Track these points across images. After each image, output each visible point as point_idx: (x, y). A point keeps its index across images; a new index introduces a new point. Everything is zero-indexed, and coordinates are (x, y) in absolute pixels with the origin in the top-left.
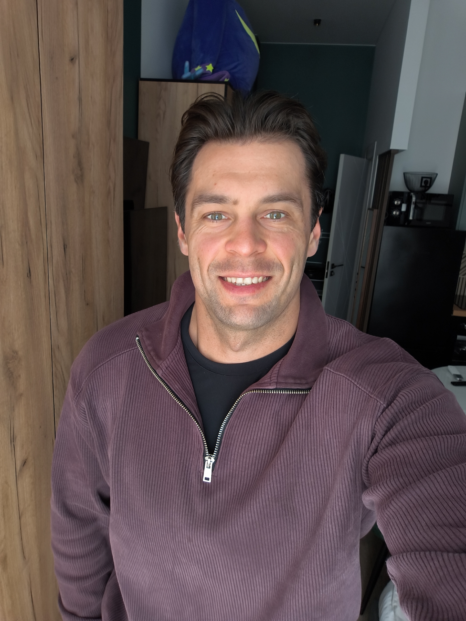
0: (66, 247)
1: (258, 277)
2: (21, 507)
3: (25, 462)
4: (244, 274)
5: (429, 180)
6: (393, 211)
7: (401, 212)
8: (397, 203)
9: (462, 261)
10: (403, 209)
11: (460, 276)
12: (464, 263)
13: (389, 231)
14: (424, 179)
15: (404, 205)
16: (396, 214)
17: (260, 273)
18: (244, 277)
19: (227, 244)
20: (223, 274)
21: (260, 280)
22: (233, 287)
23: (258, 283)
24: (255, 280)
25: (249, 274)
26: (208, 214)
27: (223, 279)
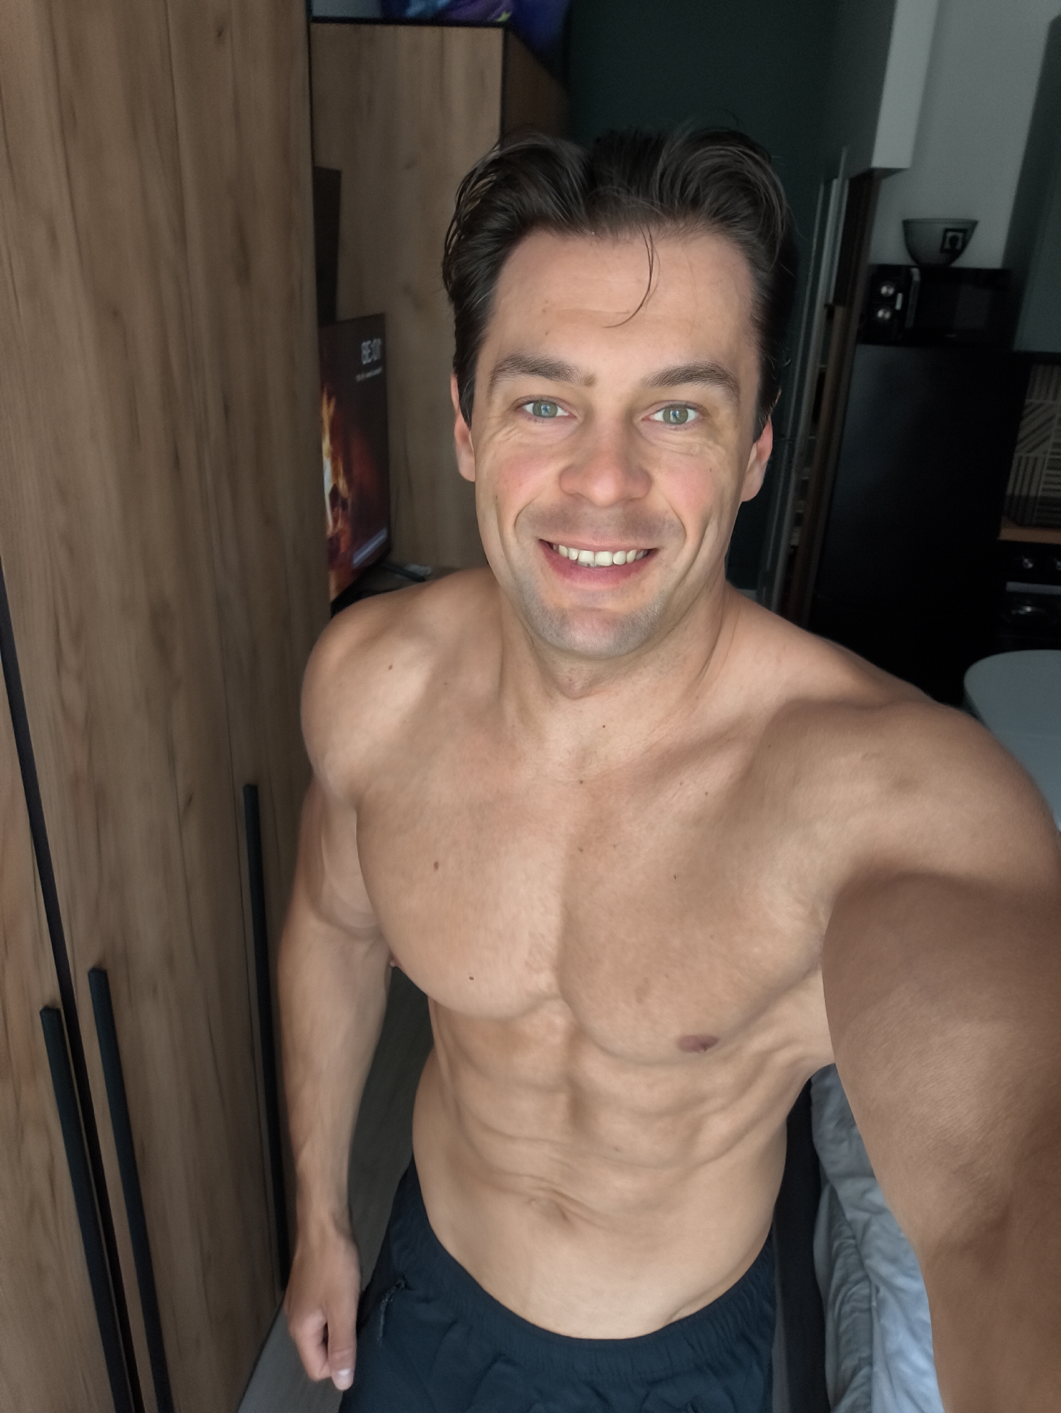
1: (627, 550)
4: (596, 544)
5: (960, 235)
6: (878, 311)
7: (895, 313)
8: (887, 293)
9: (1023, 423)
10: (898, 306)
11: (1020, 453)
12: (1027, 427)
13: (868, 357)
14: (950, 234)
15: (900, 297)
16: (883, 317)
17: (631, 542)
18: (596, 550)
19: (563, 474)
20: (550, 538)
21: (631, 556)
22: (572, 568)
23: (626, 563)
24: (619, 558)
25: (607, 544)
26: (525, 401)
27: (549, 546)
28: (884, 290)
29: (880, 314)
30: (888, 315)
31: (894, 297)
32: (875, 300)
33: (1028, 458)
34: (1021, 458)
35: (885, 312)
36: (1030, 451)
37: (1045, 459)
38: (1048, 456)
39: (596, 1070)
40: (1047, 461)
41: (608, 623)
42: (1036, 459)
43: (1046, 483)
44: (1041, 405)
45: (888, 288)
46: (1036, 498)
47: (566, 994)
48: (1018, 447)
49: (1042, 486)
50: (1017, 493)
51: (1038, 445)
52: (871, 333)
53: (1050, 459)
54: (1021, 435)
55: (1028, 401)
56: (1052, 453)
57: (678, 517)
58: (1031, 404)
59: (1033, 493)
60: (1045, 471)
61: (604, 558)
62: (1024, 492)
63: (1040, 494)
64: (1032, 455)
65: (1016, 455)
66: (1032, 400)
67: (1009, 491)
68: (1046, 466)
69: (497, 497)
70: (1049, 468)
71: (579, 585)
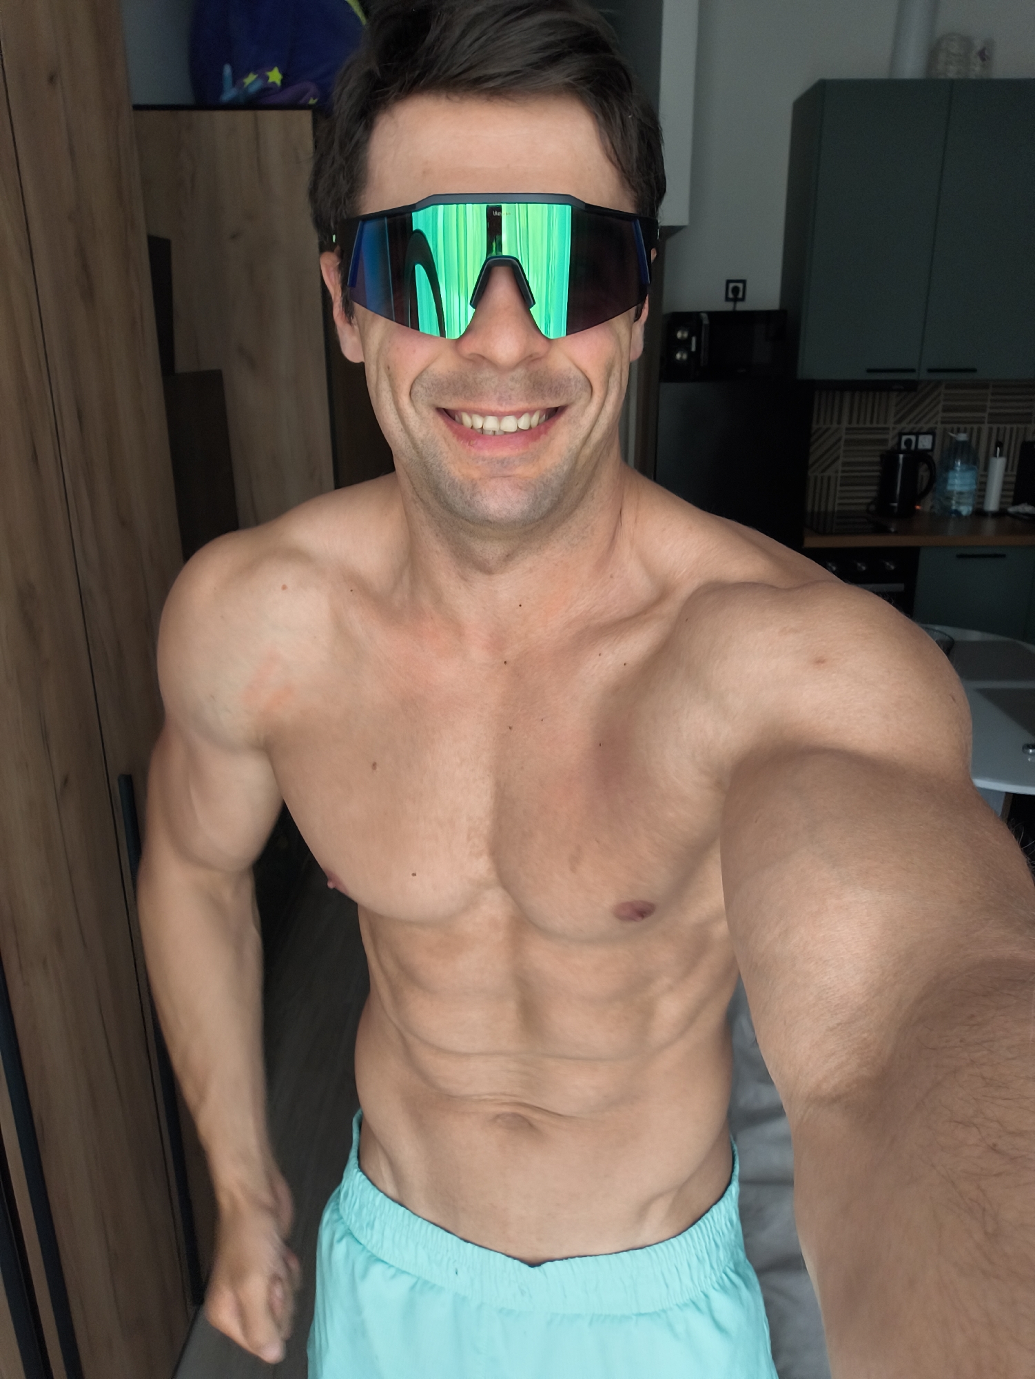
1: (532, 413)
4: (501, 409)
5: (739, 285)
6: (677, 353)
7: (690, 354)
8: (682, 337)
9: (812, 448)
10: (693, 349)
11: (814, 474)
12: (816, 452)
13: (671, 392)
14: (731, 285)
15: (694, 340)
16: (681, 358)
17: (535, 403)
18: (500, 416)
20: (449, 405)
21: (535, 419)
22: (478, 436)
23: (530, 428)
24: (524, 423)
25: (509, 408)
27: (449, 414)
28: (679, 335)
29: (678, 356)
30: (685, 357)
31: (688, 341)
32: (672, 344)
33: (822, 478)
34: (816, 478)
35: (682, 355)
36: (824, 471)
37: (837, 478)
38: (840, 474)
39: (542, 956)
40: (839, 479)
41: (521, 488)
42: (829, 478)
43: (841, 498)
44: (828, 429)
45: (683, 333)
46: (833, 512)
47: (505, 880)
48: (811, 469)
49: (838, 501)
50: (816, 509)
51: (829, 466)
52: (671, 373)
53: (842, 477)
54: (812, 459)
55: (815, 426)
56: (843, 471)
57: (582, 372)
59: (830, 508)
60: (839, 488)
61: (510, 424)
62: (823, 509)
63: (836, 509)
64: (826, 474)
65: (811, 474)
66: (819, 427)
67: (809, 508)
68: (839, 483)
70: (841, 485)
71: (486, 453)
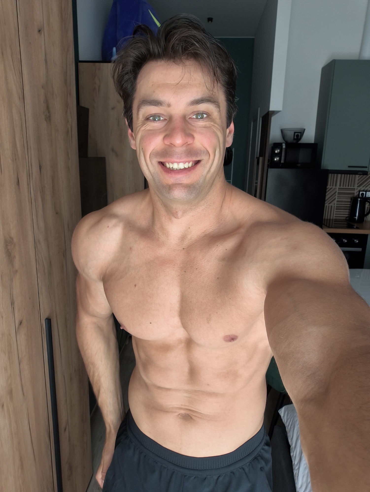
0: (41, 168)
1: (189, 162)
2: (20, 356)
3: (21, 322)
4: (178, 161)
5: (299, 134)
6: (275, 158)
7: (280, 159)
8: (278, 152)
9: (327, 194)
11: (327, 205)
12: (328, 195)
13: (272, 172)
14: (296, 134)
17: (190, 159)
18: (178, 163)
19: (164, 138)
20: (162, 160)
21: (190, 165)
22: (170, 171)
23: (189, 167)
24: (187, 165)
25: (182, 160)
26: (150, 116)
27: (162, 164)
28: (276, 151)
31: (280, 153)
32: (273, 155)
33: (329, 206)
35: (277, 159)
36: (329, 204)
37: (334, 206)
42: (332, 206)
43: (336, 214)
44: (331, 188)
46: (333, 219)
48: (326, 202)
49: (334, 215)
50: (326, 218)
51: (332, 202)
52: (273, 165)
53: (336, 206)
54: (326, 198)
56: (337, 204)
57: (205, 148)
58: (328, 188)
60: (335, 210)
61: (182, 166)
62: (329, 218)
65: (325, 205)
66: (329, 187)
68: (335, 208)
69: (143, 149)
